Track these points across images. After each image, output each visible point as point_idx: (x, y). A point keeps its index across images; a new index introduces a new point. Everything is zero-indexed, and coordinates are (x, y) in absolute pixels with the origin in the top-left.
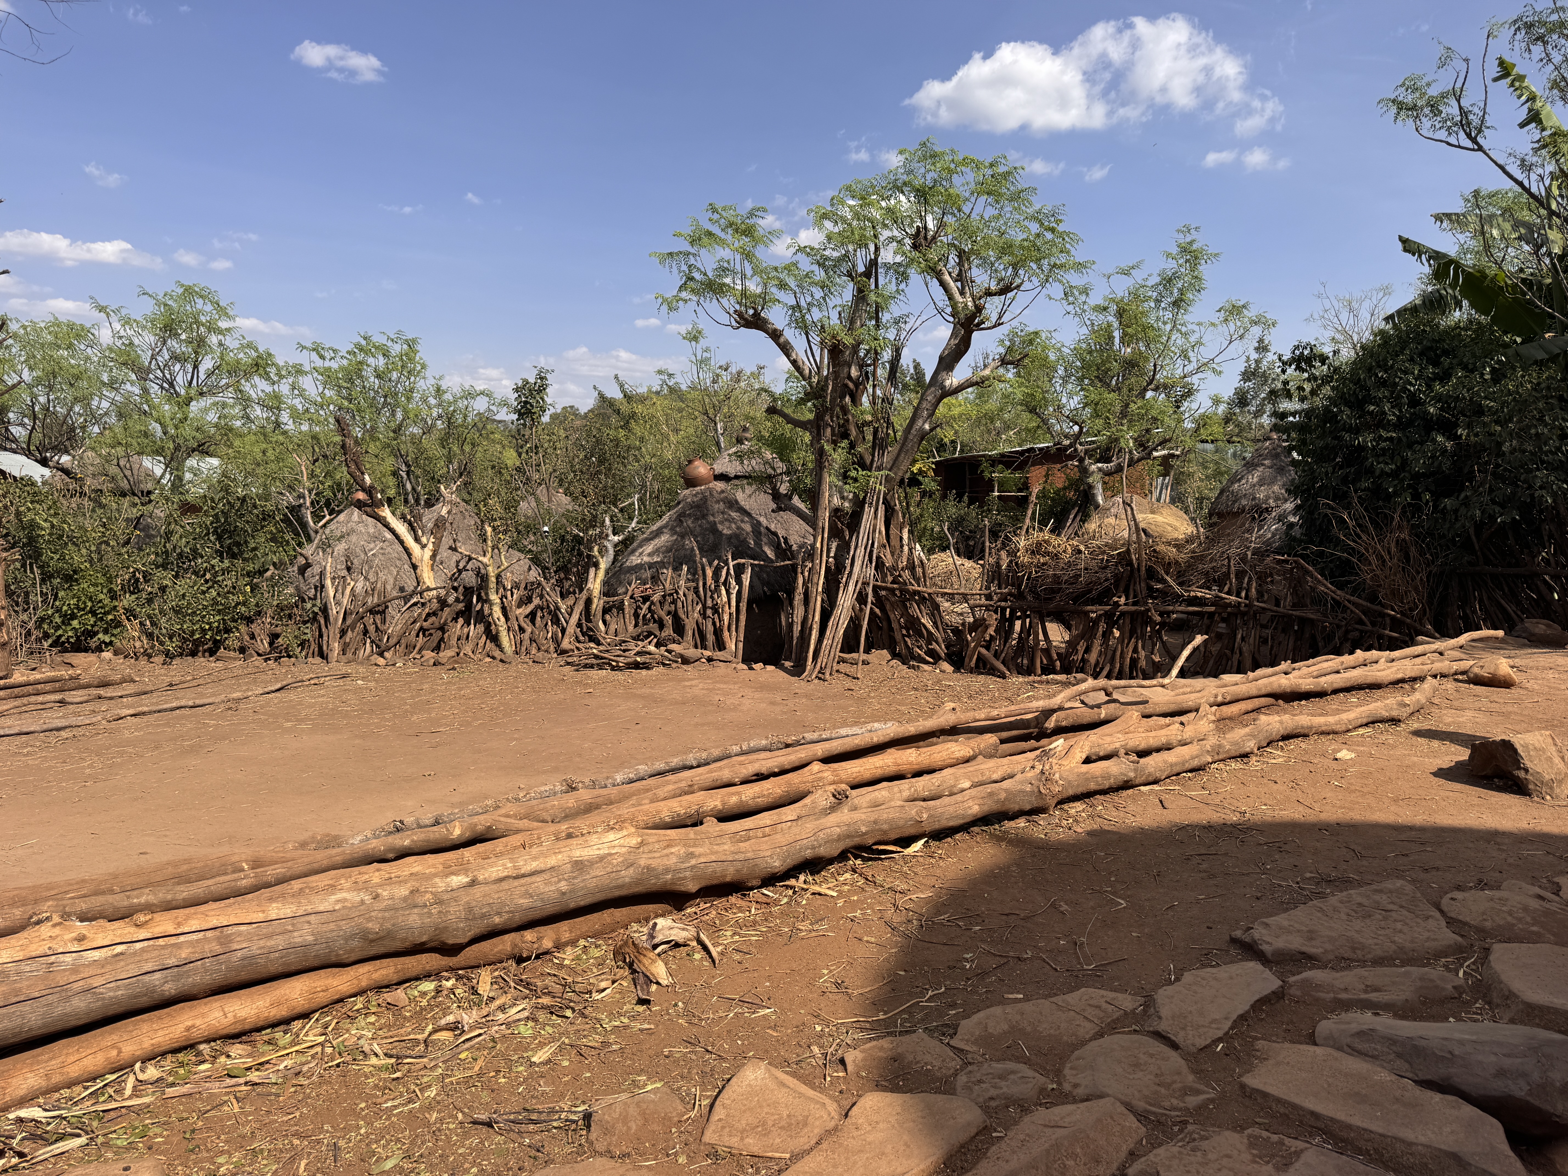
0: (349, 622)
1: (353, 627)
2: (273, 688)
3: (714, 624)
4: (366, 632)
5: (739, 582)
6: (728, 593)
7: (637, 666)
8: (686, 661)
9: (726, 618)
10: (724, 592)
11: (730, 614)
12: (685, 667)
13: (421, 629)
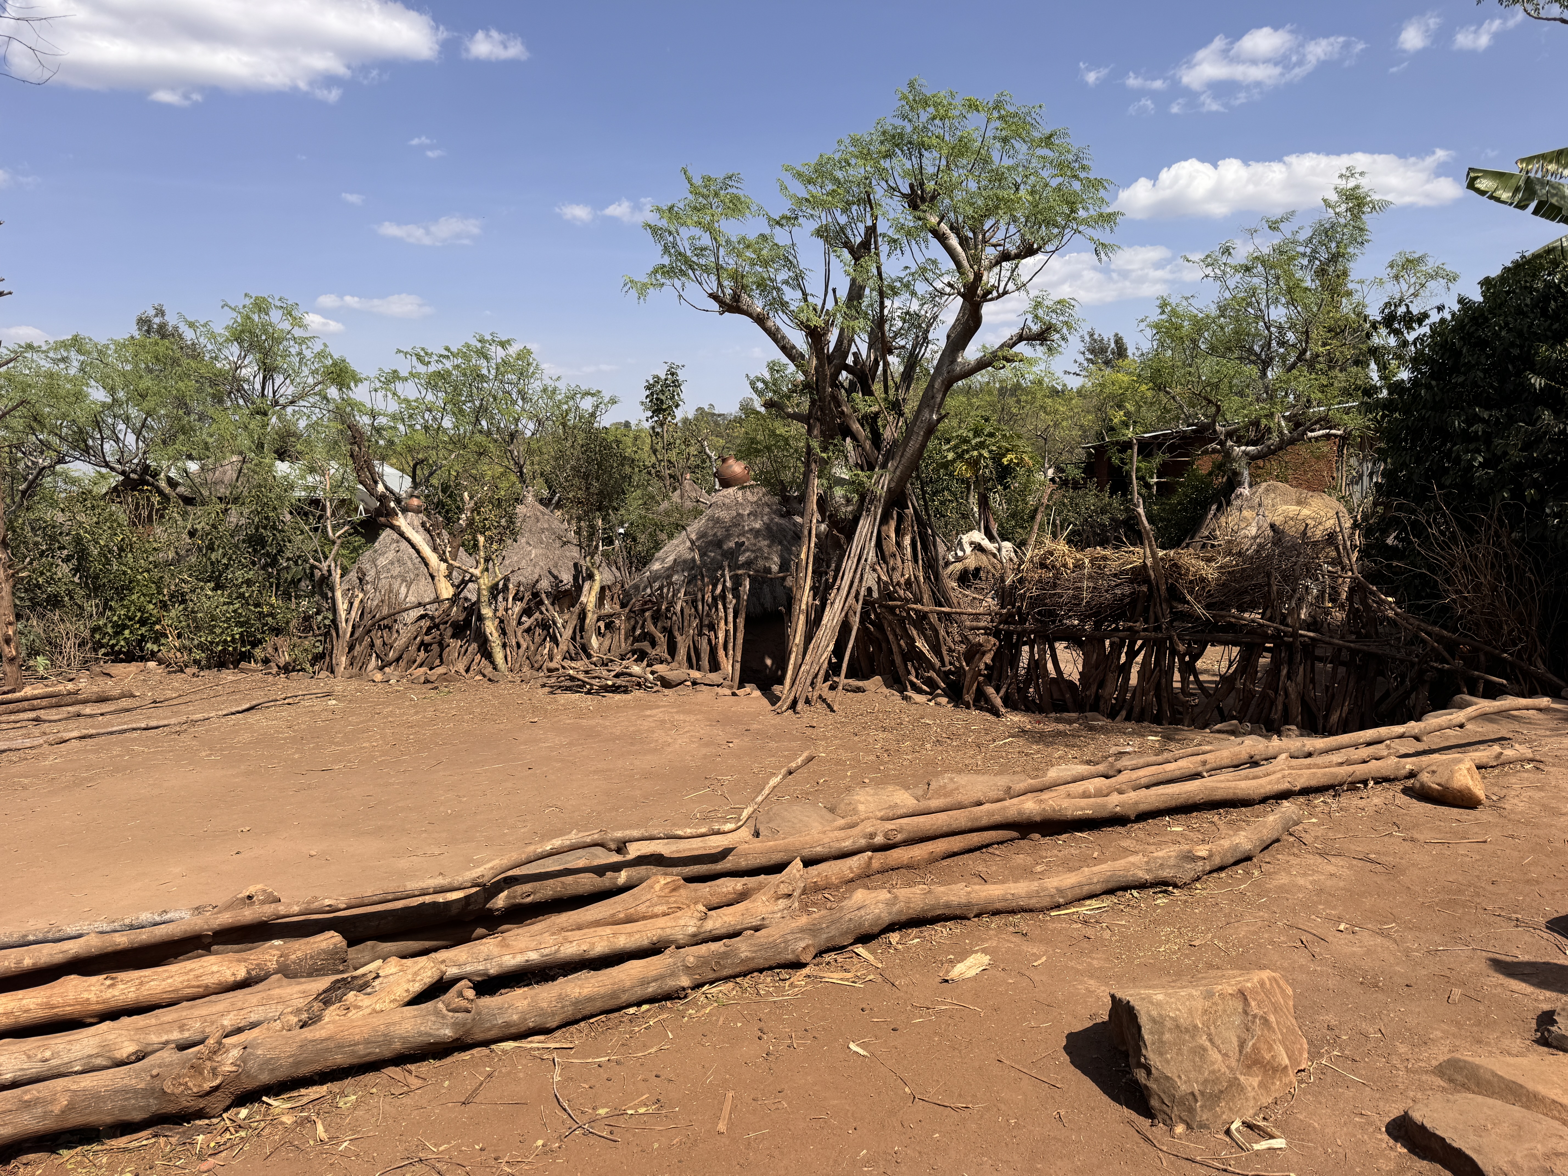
0: (356, 635)
1: (360, 640)
2: (240, 709)
3: (710, 641)
4: (372, 645)
5: (737, 596)
6: (725, 609)
7: (615, 689)
8: (667, 684)
9: (721, 635)
10: (720, 606)
11: (727, 631)
12: (666, 691)
13: (422, 643)
